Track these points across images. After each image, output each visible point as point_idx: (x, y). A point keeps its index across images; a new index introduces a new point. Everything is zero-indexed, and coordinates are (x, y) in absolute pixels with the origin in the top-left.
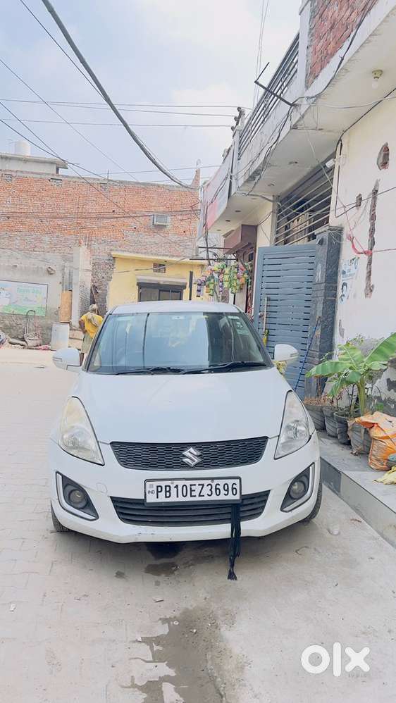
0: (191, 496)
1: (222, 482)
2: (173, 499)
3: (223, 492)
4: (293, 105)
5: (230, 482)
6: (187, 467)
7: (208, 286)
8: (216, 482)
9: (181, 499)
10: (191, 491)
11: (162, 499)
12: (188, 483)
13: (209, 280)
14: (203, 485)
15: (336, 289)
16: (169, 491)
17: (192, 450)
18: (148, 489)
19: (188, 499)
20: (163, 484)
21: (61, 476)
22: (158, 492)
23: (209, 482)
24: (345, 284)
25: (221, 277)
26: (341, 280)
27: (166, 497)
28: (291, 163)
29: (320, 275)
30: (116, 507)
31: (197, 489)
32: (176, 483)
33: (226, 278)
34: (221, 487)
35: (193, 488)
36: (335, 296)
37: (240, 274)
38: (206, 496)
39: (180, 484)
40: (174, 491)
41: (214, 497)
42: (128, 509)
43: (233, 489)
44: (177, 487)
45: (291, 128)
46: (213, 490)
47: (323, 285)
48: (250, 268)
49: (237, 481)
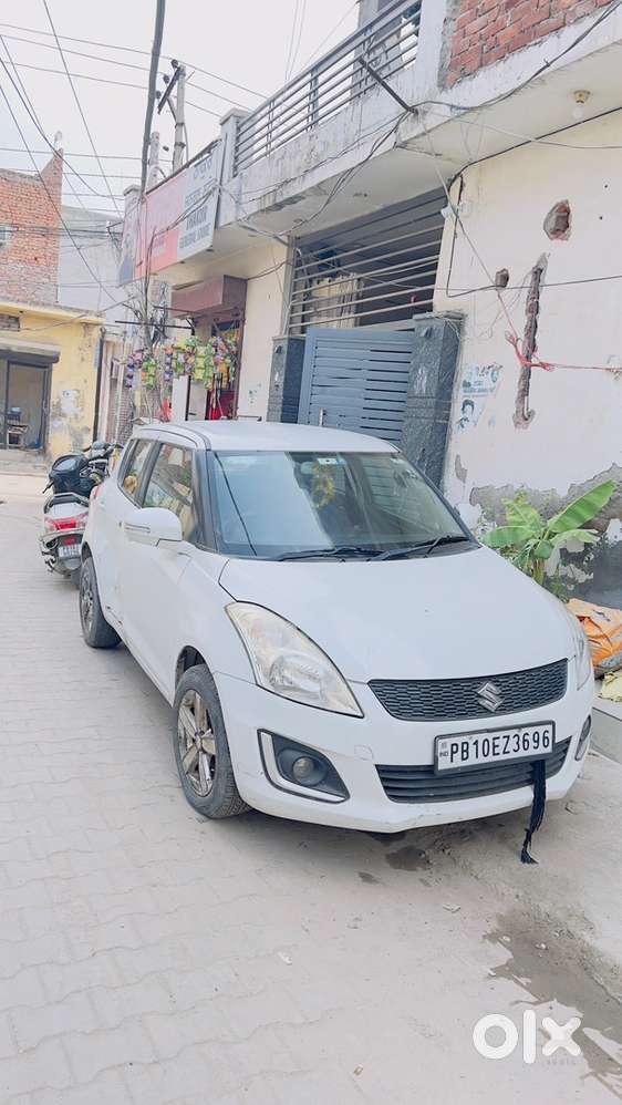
0: (494, 754)
1: (531, 731)
2: (472, 761)
3: (532, 744)
4: (412, 110)
5: (541, 729)
6: (486, 712)
7: (146, 370)
8: (524, 730)
9: (482, 760)
10: (494, 746)
11: (458, 763)
12: (490, 736)
13: (148, 360)
14: (508, 737)
15: (449, 407)
16: (467, 751)
17: (489, 685)
18: (440, 750)
19: (491, 758)
20: (459, 740)
21: (269, 737)
22: (453, 753)
23: (516, 732)
24: (466, 403)
25: (191, 360)
26: (459, 396)
27: (463, 759)
28: (356, 195)
29: (423, 382)
30: (382, 779)
31: (501, 743)
32: (475, 737)
33: (201, 362)
34: (530, 738)
35: (497, 742)
36: (447, 417)
37: (220, 357)
38: (512, 751)
39: (481, 738)
40: (472, 749)
41: (522, 753)
42: (399, 782)
43: (544, 738)
44: (476, 743)
45: (396, 146)
46: (521, 743)
47: (432, 402)
48: (234, 349)
49: (549, 728)
